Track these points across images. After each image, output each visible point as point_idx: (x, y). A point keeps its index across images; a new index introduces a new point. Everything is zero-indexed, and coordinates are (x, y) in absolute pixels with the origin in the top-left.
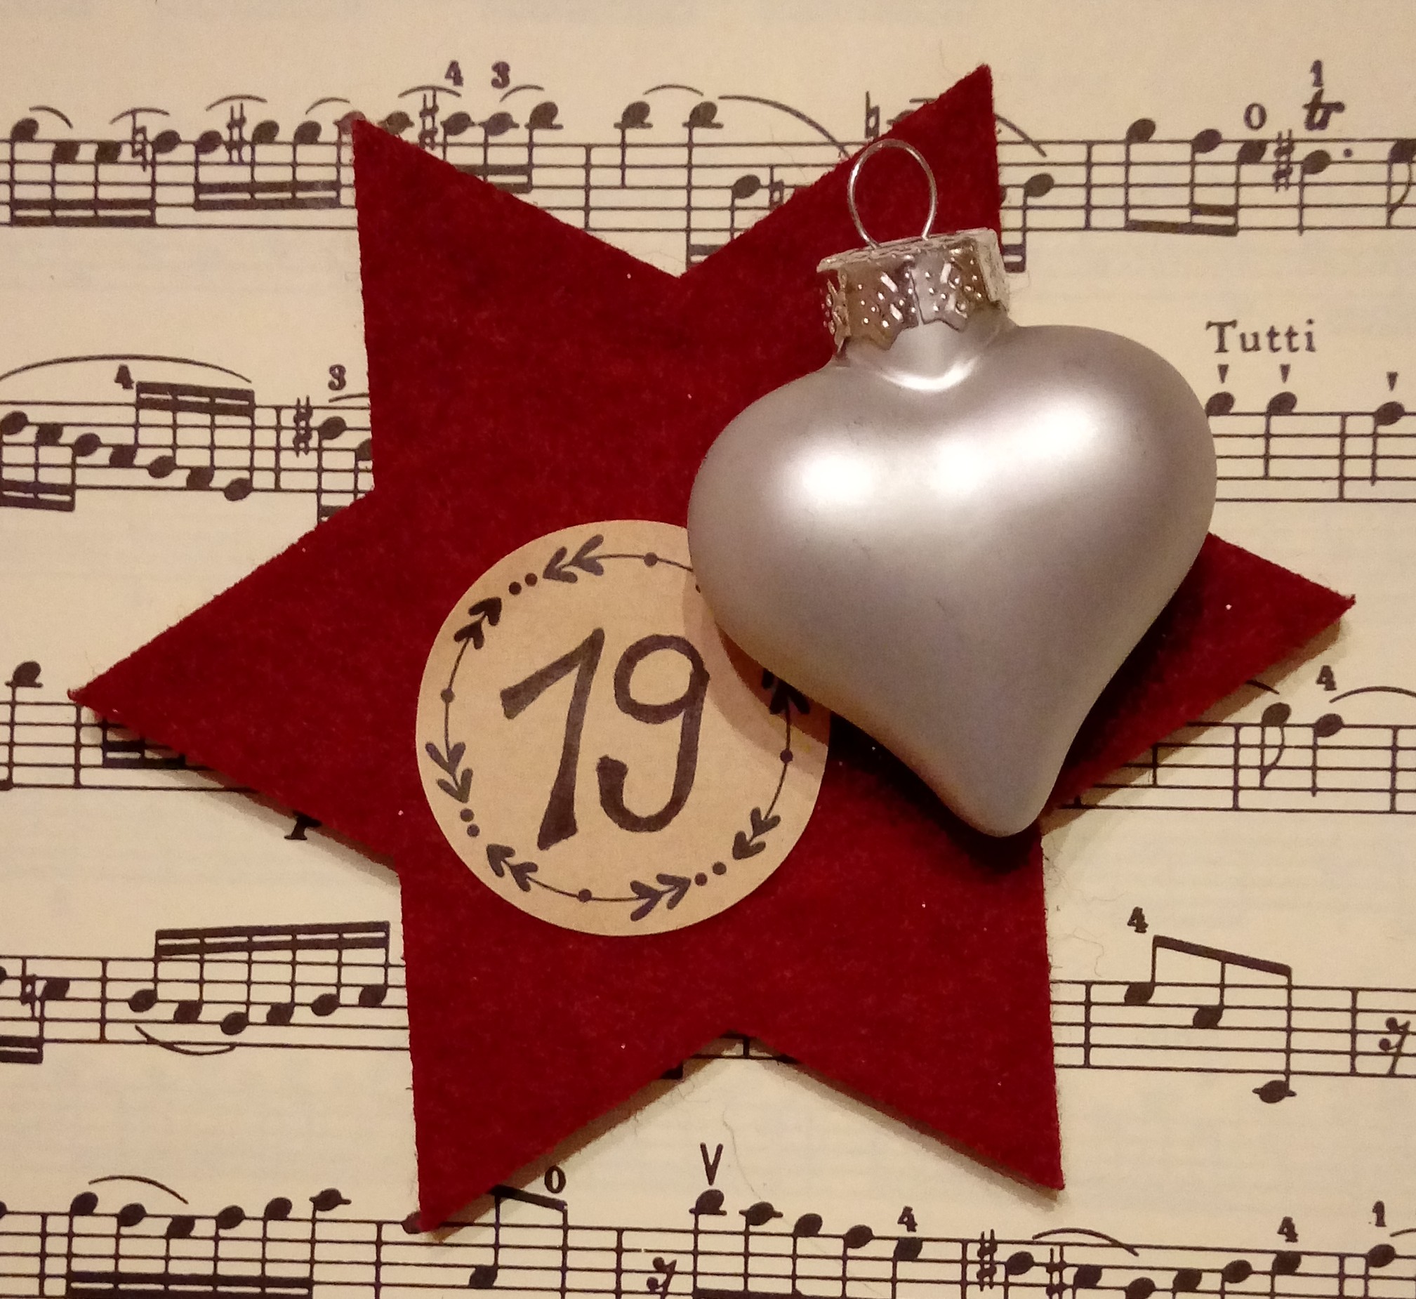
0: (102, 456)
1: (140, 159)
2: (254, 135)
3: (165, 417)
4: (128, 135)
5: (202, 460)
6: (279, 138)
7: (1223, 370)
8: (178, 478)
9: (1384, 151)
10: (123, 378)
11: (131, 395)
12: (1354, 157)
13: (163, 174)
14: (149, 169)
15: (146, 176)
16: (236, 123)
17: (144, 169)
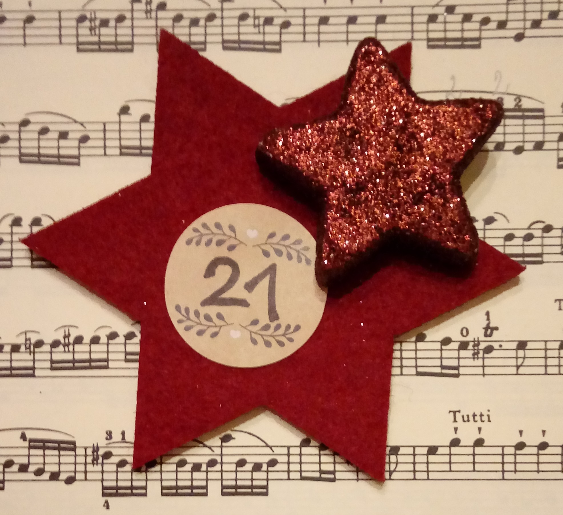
0: (15, 468)
1: (28, 350)
2: (74, 341)
3: (41, 452)
4: (23, 341)
5: (55, 469)
6: (84, 342)
7: (456, 429)
8: (46, 476)
9: (514, 345)
10: (23, 437)
11: (26, 444)
12: (503, 348)
13: (38, 356)
14: (32, 355)
15: (31, 357)
16: (67, 336)
17: (30, 354)
